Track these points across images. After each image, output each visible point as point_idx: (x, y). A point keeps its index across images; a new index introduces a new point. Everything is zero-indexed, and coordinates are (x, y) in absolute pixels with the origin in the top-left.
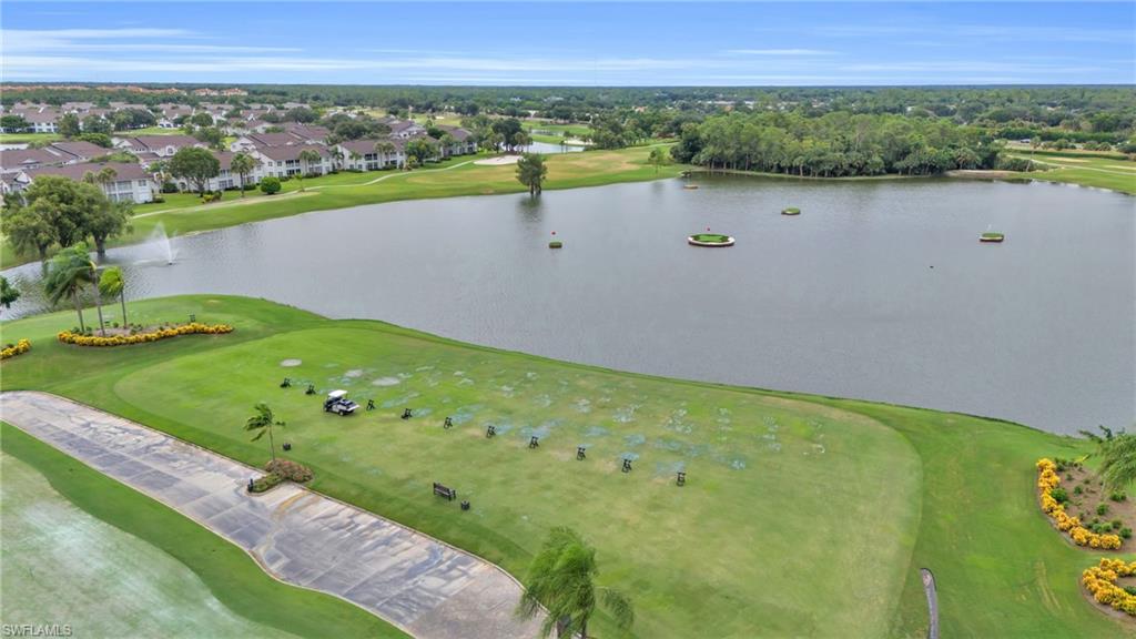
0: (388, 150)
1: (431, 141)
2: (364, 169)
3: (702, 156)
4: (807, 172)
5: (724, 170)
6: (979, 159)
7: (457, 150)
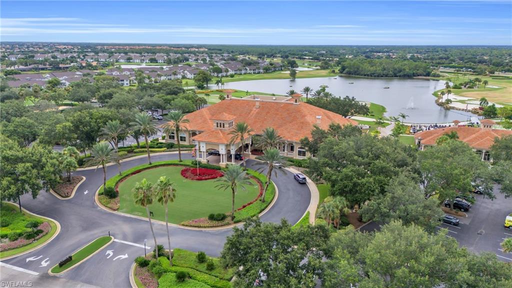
0: (259, 68)
1: (270, 66)
2: (252, 73)
3: (345, 72)
4: (371, 76)
5: (351, 75)
6: (425, 74)
7: (277, 69)
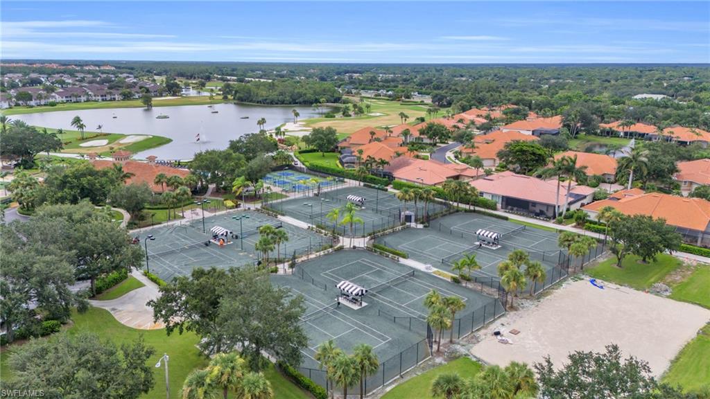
2: (100, 100)
6: (333, 99)
